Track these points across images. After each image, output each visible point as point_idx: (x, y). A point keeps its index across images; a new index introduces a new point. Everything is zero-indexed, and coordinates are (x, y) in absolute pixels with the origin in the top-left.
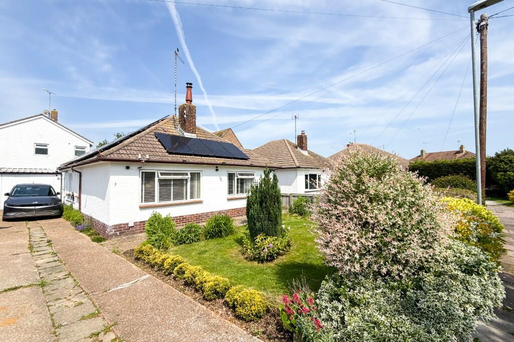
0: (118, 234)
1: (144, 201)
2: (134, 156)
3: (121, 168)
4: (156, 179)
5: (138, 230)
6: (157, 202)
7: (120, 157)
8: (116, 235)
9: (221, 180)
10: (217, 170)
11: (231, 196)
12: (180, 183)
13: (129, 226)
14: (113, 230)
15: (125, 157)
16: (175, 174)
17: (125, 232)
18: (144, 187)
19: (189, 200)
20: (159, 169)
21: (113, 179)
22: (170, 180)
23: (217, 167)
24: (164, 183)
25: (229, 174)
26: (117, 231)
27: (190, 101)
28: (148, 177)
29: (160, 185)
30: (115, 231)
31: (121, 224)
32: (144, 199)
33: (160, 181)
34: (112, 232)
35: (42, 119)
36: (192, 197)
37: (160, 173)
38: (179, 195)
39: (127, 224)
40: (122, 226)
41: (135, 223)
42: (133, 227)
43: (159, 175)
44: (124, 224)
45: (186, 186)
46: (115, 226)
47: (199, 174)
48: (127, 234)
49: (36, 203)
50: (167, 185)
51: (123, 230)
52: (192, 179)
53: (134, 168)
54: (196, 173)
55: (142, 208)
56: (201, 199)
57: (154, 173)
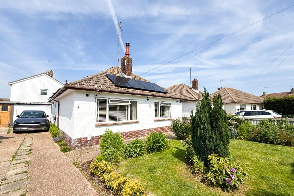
0: (80, 146)
1: (98, 121)
2: (92, 86)
3: (83, 95)
4: (107, 104)
5: (94, 142)
6: (107, 122)
7: (82, 87)
8: (78, 146)
9: (150, 107)
10: (148, 100)
11: (157, 118)
12: (123, 108)
13: (88, 139)
14: (76, 143)
15: (85, 87)
16: (120, 102)
17: (85, 144)
18: (98, 110)
19: (129, 120)
20: (110, 97)
21: (77, 103)
22: (117, 106)
23: (148, 98)
24: (113, 108)
25: (155, 103)
26: (79, 143)
27: (128, 54)
28: (102, 103)
29: (110, 110)
30: (77, 144)
31: (82, 138)
32: (98, 120)
33: (110, 106)
34: (75, 144)
35: (44, 76)
36: (131, 119)
37: (110, 100)
38: (122, 117)
39: (87, 138)
40: (83, 139)
41: (92, 137)
42: (91, 140)
43: (110, 101)
44: (84, 138)
45: (128, 110)
46: (78, 139)
47: (136, 102)
48: (86, 146)
49: (33, 121)
50: (114, 110)
51: (83, 142)
52: (131, 106)
53: (92, 96)
54: (134, 101)
55: (97, 126)
56: (138, 120)
57: (106, 100)
